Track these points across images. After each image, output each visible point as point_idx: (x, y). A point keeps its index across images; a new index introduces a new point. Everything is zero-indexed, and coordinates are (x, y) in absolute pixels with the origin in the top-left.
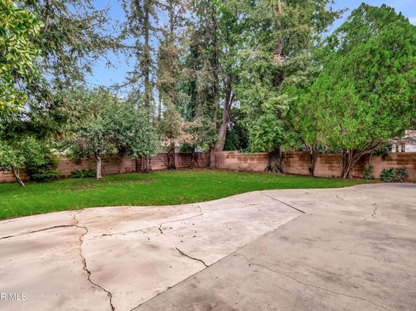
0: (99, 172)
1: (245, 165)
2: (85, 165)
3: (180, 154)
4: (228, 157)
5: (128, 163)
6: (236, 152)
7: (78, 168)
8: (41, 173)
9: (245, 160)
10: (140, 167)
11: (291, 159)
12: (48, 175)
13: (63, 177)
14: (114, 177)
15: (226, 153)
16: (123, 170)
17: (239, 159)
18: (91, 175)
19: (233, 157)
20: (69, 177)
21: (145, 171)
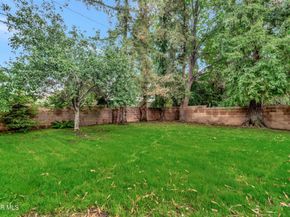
0: (76, 122)
1: (214, 119)
2: (65, 117)
3: (150, 109)
4: (196, 111)
5: (105, 115)
6: (205, 107)
7: (59, 119)
8: (15, 123)
9: (215, 113)
10: (117, 120)
11: (273, 113)
12: (23, 126)
13: (43, 127)
14: (93, 128)
15: (193, 108)
16: (101, 121)
17: (208, 113)
18: (69, 126)
19: (202, 111)
20: (49, 127)
21: (121, 123)
